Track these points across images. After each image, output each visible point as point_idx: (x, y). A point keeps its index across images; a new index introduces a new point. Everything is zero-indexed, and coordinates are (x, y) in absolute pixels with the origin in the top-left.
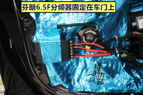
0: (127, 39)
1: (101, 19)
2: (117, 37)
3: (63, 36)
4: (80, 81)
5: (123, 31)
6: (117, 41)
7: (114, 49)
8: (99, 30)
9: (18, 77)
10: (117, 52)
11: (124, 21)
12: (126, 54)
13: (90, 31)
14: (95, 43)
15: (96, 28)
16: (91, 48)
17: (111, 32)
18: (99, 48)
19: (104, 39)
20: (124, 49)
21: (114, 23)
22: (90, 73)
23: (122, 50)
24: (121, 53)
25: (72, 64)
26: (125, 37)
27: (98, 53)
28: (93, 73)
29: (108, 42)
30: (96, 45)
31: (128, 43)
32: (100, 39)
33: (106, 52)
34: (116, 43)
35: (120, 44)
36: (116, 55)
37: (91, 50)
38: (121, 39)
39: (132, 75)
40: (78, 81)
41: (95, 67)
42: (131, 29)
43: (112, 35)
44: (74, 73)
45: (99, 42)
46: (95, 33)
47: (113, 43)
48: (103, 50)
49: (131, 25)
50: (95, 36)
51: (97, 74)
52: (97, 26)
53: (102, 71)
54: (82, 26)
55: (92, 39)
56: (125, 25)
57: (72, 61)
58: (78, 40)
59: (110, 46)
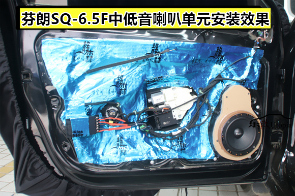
0: (145, 113)
1: (121, 97)
2: (135, 112)
3: (89, 113)
4: (104, 154)
5: (141, 106)
6: (136, 116)
7: (133, 122)
8: (120, 107)
9: (39, 158)
10: (136, 125)
11: (141, 97)
12: (144, 125)
13: (113, 108)
14: (118, 117)
15: (117, 105)
16: (114, 123)
17: (130, 108)
18: (121, 122)
19: (125, 114)
20: (143, 122)
21: (133, 100)
22: (114, 146)
23: (141, 122)
24: (140, 126)
25: (96, 139)
26: (143, 112)
27: (120, 126)
28: (116, 146)
29: (129, 117)
30: (118, 119)
31: (145, 117)
32: (121, 114)
33: (127, 125)
34: (135, 117)
35: (139, 117)
36: (136, 127)
37: (115, 124)
38: (139, 114)
39: (151, 144)
40: (103, 155)
41: (118, 140)
42: (148, 104)
43: (132, 110)
44: (98, 148)
45: (121, 117)
46: (116, 110)
47: (133, 117)
48: (124, 123)
49: (148, 101)
50: (117, 112)
51: (119, 147)
52: (118, 103)
53: (124, 143)
54: (106, 104)
55: (114, 114)
56: (142, 102)
57: (97, 136)
58: (102, 116)
59: (130, 120)
